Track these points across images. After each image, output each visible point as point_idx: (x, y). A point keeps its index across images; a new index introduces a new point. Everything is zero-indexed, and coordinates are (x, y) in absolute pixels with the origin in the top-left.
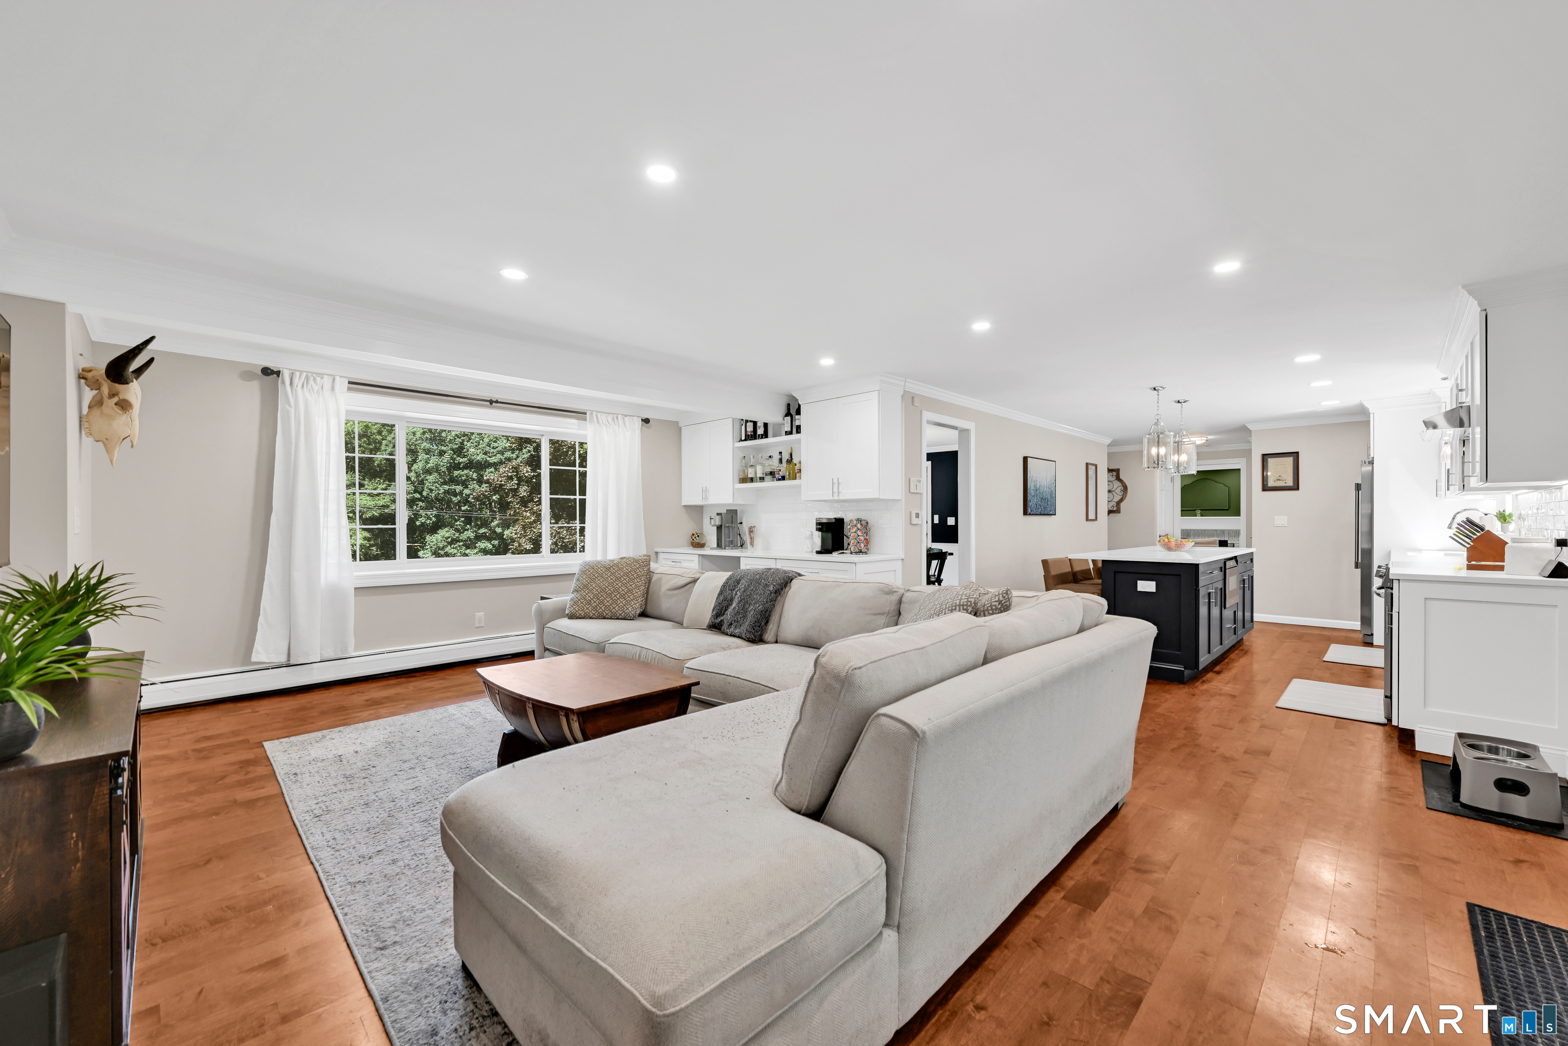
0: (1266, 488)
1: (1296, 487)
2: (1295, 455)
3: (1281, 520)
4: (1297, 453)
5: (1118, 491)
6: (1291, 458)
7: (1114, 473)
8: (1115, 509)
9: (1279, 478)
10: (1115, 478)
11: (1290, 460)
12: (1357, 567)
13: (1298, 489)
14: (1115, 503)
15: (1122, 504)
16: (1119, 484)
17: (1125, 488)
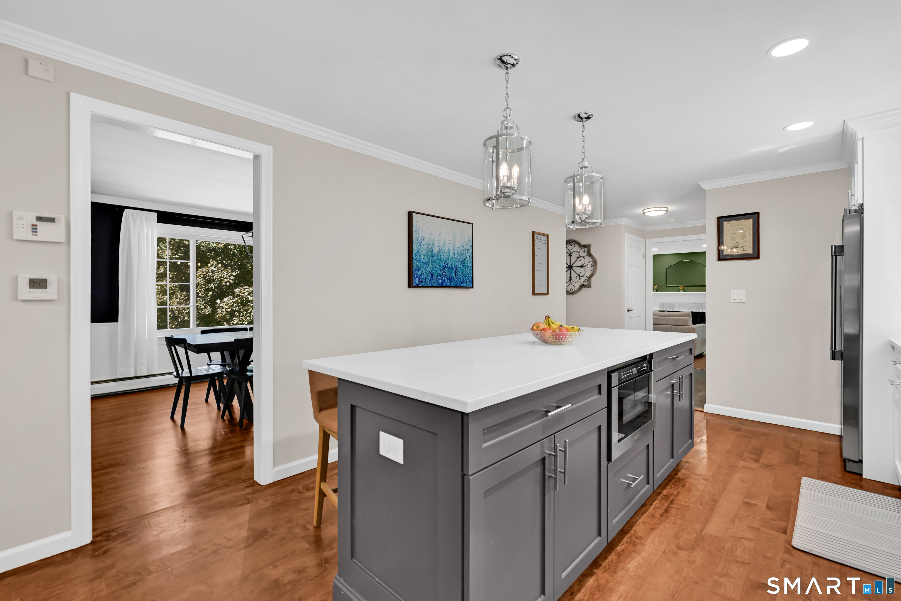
0: (721, 257)
1: (755, 255)
2: (755, 216)
3: (739, 295)
4: (757, 214)
5: (589, 266)
6: (750, 221)
7: (586, 249)
8: (586, 283)
9: (737, 244)
10: (586, 254)
11: (749, 223)
12: (833, 358)
13: (757, 257)
14: (586, 278)
15: (593, 280)
16: (590, 259)
17: (595, 264)
